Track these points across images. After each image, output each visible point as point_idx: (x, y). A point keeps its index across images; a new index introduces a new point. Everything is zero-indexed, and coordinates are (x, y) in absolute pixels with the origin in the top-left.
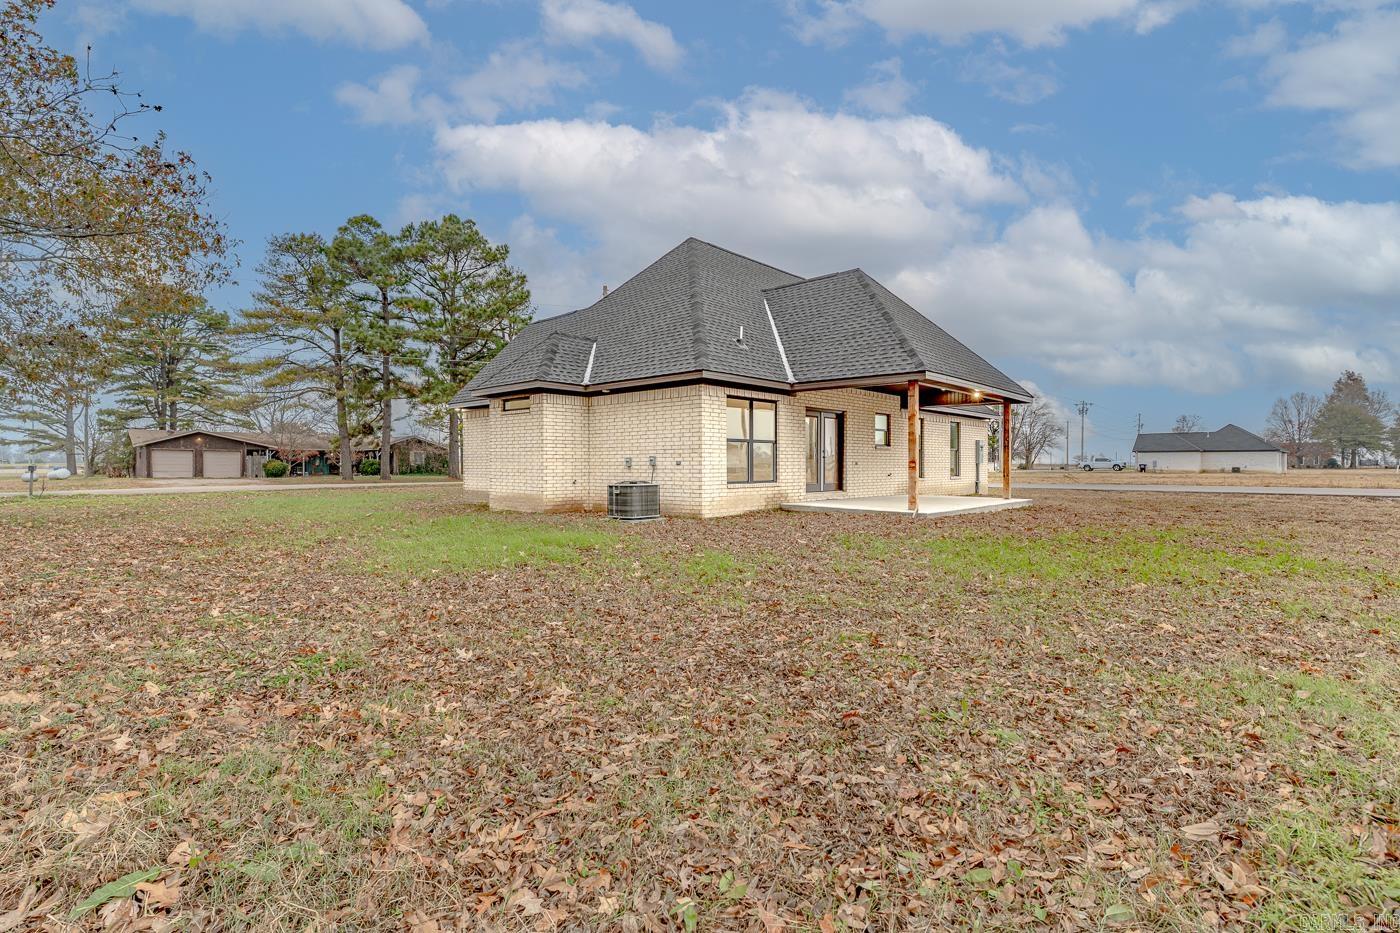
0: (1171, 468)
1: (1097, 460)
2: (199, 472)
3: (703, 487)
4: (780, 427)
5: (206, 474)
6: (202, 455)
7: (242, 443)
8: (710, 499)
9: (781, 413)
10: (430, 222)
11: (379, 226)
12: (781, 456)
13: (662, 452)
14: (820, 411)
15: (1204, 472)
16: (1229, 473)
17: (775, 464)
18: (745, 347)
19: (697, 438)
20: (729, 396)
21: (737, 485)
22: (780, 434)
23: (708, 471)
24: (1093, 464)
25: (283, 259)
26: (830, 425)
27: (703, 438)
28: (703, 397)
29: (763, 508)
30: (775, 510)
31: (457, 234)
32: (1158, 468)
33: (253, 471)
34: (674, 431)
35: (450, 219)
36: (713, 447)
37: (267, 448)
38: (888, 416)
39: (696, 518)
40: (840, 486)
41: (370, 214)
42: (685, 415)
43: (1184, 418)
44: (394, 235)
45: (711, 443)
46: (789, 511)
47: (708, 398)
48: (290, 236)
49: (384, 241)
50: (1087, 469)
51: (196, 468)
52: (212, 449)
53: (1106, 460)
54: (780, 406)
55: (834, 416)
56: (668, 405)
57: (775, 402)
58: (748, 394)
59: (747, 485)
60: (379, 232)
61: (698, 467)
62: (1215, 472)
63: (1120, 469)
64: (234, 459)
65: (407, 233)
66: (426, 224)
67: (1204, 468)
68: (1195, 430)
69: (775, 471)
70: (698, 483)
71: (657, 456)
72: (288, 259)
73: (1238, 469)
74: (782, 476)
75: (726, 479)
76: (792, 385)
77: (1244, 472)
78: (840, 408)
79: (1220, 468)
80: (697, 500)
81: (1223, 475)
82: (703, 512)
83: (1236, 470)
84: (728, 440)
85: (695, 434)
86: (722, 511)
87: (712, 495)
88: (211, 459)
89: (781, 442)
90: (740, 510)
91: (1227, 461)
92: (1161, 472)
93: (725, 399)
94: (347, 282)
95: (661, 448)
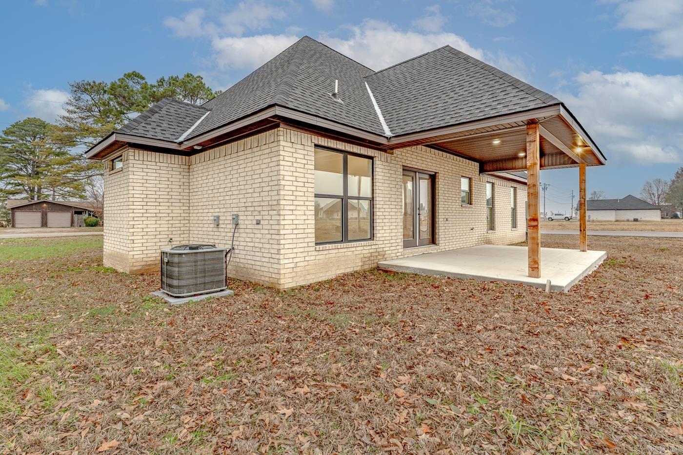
0: (598, 219)
1: (555, 215)
2: (44, 224)
3: (282, 252)
4: (377, 184)
5: (49, 224)
6: (46, 214)
7: (71, 207)
8: (292, 265)
9: (378, 170)
10: (174, 77)
11: (143, 78)
12: (378, 214)
13: (244, 209)
14: (415, 171)
15: (617, 221)
16: (631, 221)
17: (372, 221)
18: (340, 101)
19: (275, 193)
20: (316, 146)
21: (328, 246)
22: (377, 191)
23: (289, 232)
24: (554, 217)
25: (82, 96)
26: (424, 185)
27: (282, 193)
28: (282, 143)
29: (358, 269)
30: (372, 271)
31: (189, 83)
32: (591, 219)
33: (78, 223)
34: (254, 186)
35: (188, 76)
36: (295, 203)
37: (87, 210)
38: (470, 179)
39: (273, 289)
40: (433, 241)
41: (137, 71)
42: (264, 166)
43: (595, 192)
44: (153, 84)
45: (293, 198)
46: (386, 271)
47: (290, 145)
48: (86, 82)
49: (145, 87)
50: (550, 219)
51: (42, 222)
52: (53, 211)
53: (560, 215)
54: (377, 162)
55: (427, 177)
56: (248, 156)
57: (371, 158)
58: (341, 145)
59: (339, 245)
60: (144, 82)
61: (277, 227)
62: (623, 221)
63: (569, 220)
64: (67, 216)
65: (161, 82)
66: (172, 77)
67: (617, 219)
68: (601, 198)
69: (372, 228)
70: (276, 247)
71: (240, 214)
72: (85, 97)
73: (637, 219)
74: (379, 234)
75: (314, 240)
76: (388, 139)
77: (640, 221)
78: (433, 169)
79: (626, 219)
80: (275, 266)
81: (628, 223)
82: (282, 281)
83: (636, 220)
84: (317, 196)
85: (273, 188)
86: (308, 277)
87: (296, 260)
88: (52, 217)
89: (378, 199)
90: (331, 274)
91: (631, 215)
92: (593, 221)
93: (313, 149)
94: (125, 112)
95: (243, 205)
